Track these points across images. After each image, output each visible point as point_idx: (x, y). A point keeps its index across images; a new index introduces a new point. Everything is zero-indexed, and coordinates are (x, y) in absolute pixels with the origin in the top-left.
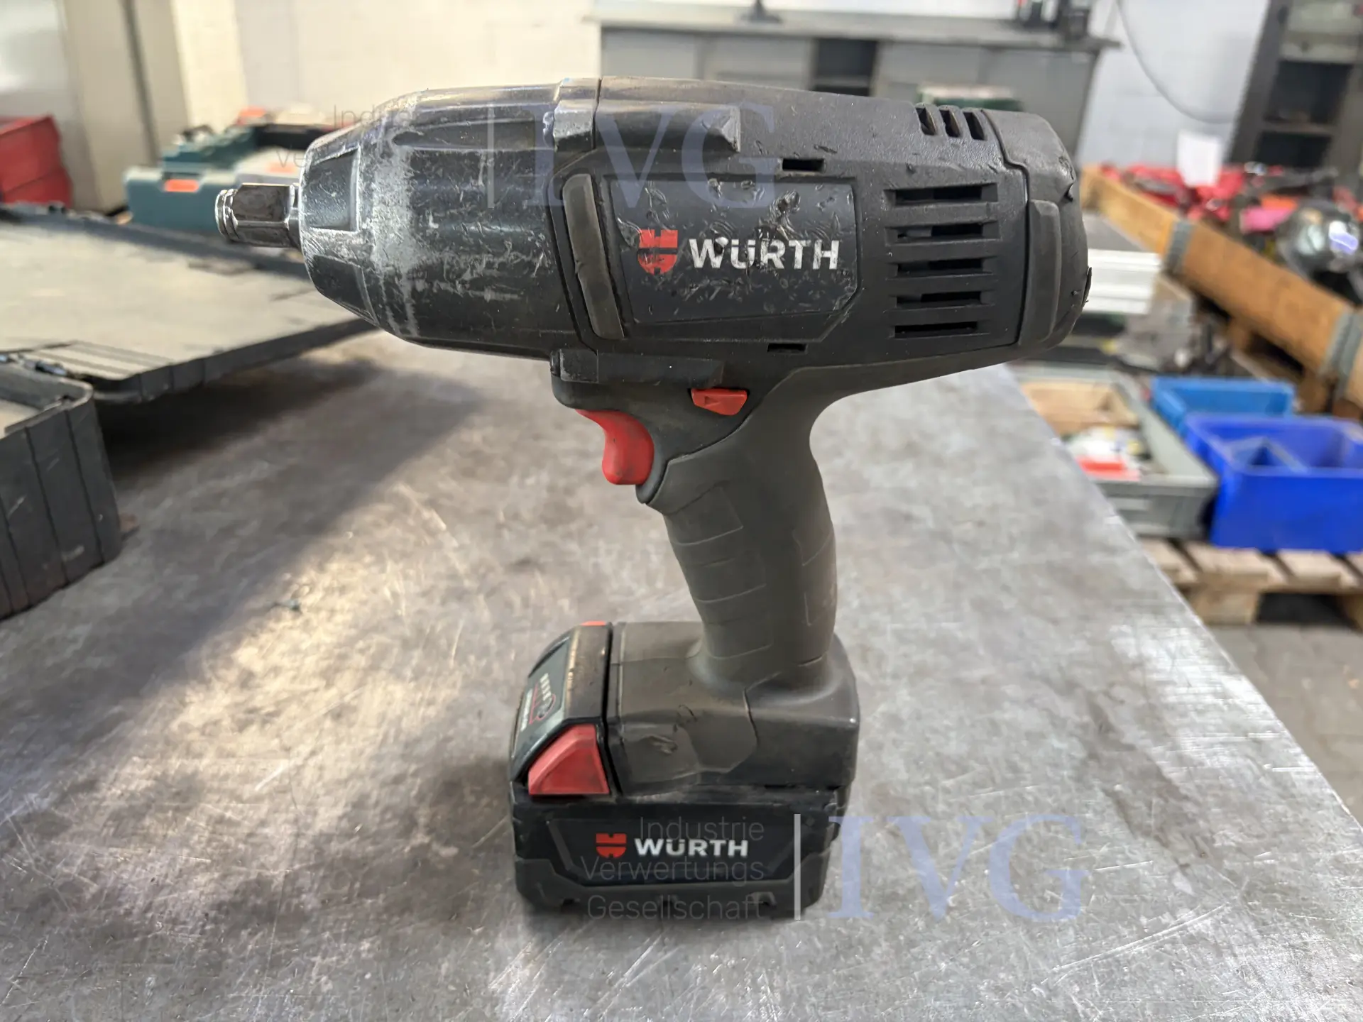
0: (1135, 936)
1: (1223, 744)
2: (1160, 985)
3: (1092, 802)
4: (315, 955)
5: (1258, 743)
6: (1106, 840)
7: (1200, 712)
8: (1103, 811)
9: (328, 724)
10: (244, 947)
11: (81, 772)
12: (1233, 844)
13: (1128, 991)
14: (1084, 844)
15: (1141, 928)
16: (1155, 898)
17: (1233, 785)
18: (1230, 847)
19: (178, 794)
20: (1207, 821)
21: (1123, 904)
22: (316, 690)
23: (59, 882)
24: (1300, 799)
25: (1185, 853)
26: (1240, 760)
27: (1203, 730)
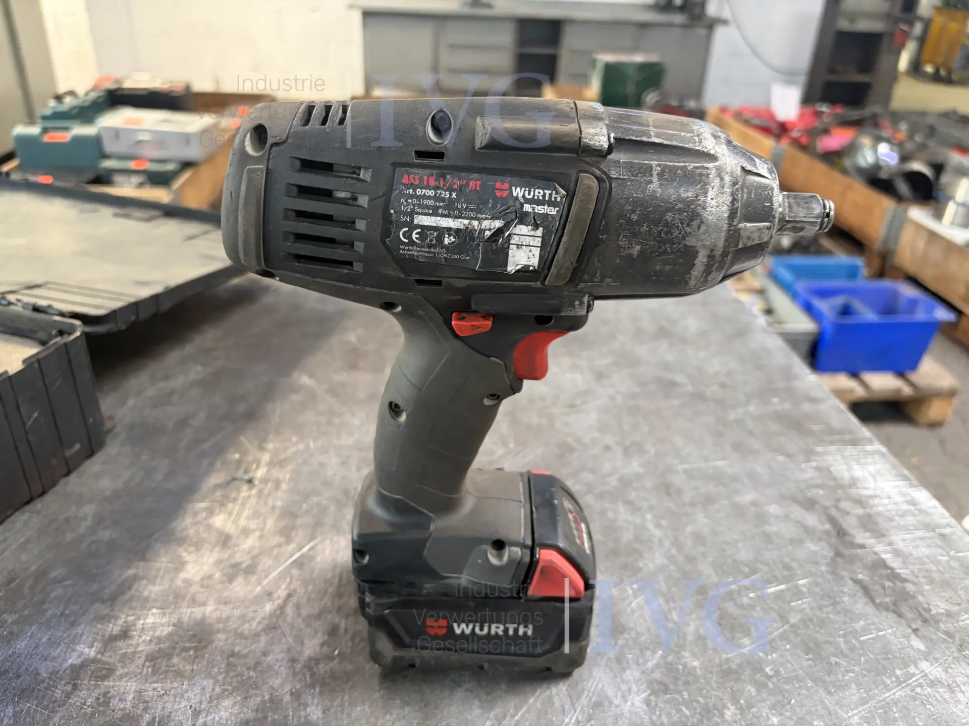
0: (895, 684)
1: (921, 538)
2: (920, 718)
3: (846, 589)
5: (943, 536)
6: (861, 616)
7: (901, 517)
8: (855, 595)
11: (115, 625)
12: (944, 611)
14: (848, 621)
15: (897, 677)
16: (903, 655)
17: (934, 569)
18: (942, 613)
19: (194, 636)
20: (923, 596)
21: (882, 662)
22: (280, 545)
23: (119, 714)
25: (914, 620)
26: (935, 550)
27: (906, 529)
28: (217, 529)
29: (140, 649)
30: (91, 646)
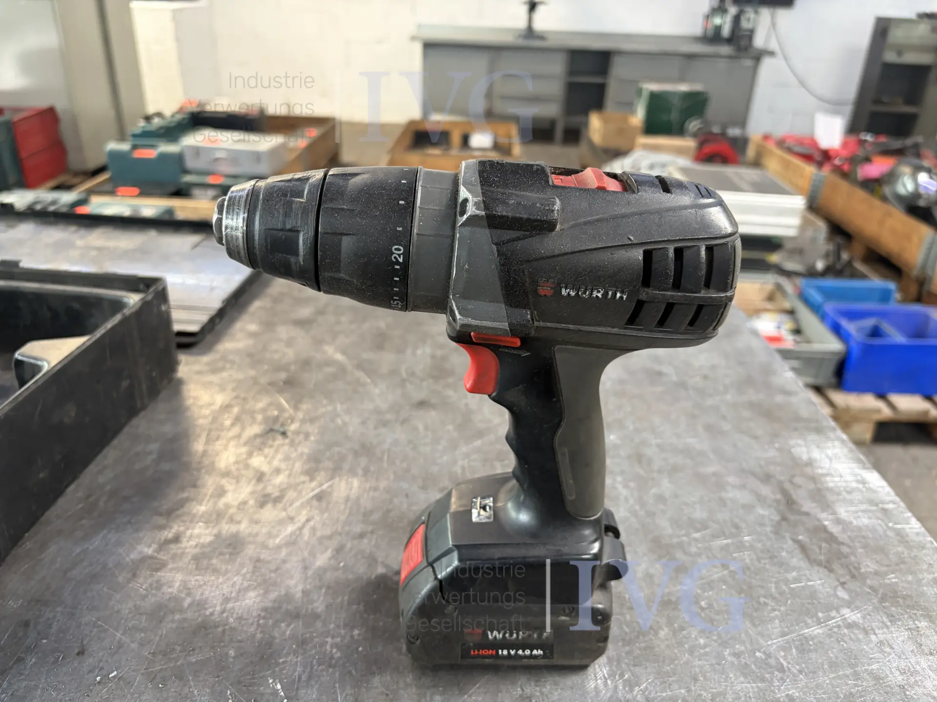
0: (815, 623)
1: (864, 511)
2: (832, 651)
3: (785, 546)
4: (327, 637)
5: (885, 510)
6: (794, 569)
7: (849, 493)
8: (792, 552)
9: (315, 503)
10: (284, 633)
11: (169, 532)
12: (872, 570)
13: (813, 655)
14: (783, 571)
15: (818, 619)
16: (826, 602)
17: (870, 536)
18: (871, 572)
19: (230, 545)
20: (856, 557)
21: (807, 605)
22: (304, 482)
23: (167, 597)
24: (912, 544)
25: (843, 575)
26: (874, 521)
27: (851, 503)
28: (254, 468)
29: (187, 551)
30: (150, 546)
